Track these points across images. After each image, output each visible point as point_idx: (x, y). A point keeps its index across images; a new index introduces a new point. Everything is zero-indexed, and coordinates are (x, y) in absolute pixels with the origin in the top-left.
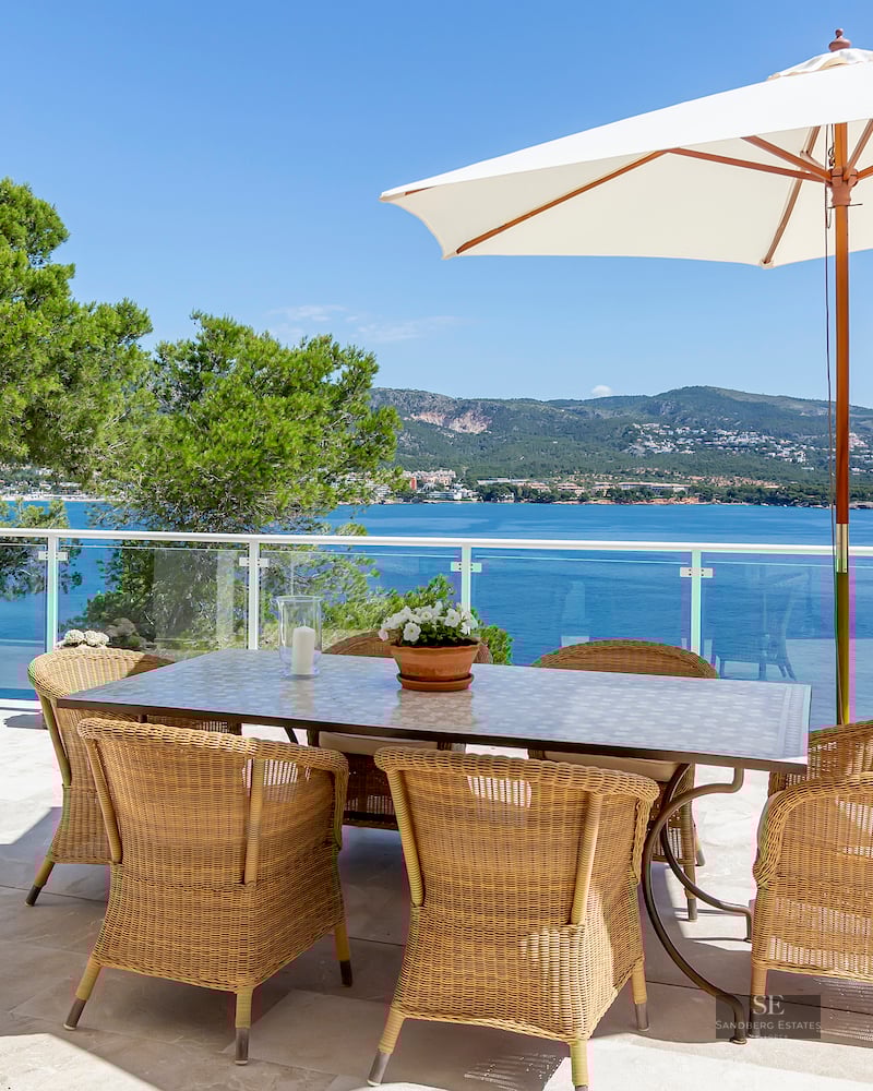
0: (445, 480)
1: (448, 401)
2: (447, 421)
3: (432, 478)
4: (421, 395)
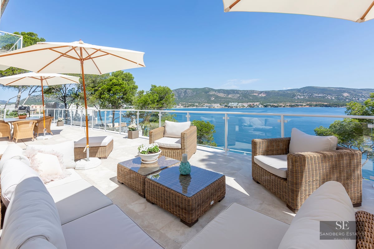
0: (258, 104)
1: (258, 91)
2: (258, 95)
3: (255, 104)
4: (254, 91)
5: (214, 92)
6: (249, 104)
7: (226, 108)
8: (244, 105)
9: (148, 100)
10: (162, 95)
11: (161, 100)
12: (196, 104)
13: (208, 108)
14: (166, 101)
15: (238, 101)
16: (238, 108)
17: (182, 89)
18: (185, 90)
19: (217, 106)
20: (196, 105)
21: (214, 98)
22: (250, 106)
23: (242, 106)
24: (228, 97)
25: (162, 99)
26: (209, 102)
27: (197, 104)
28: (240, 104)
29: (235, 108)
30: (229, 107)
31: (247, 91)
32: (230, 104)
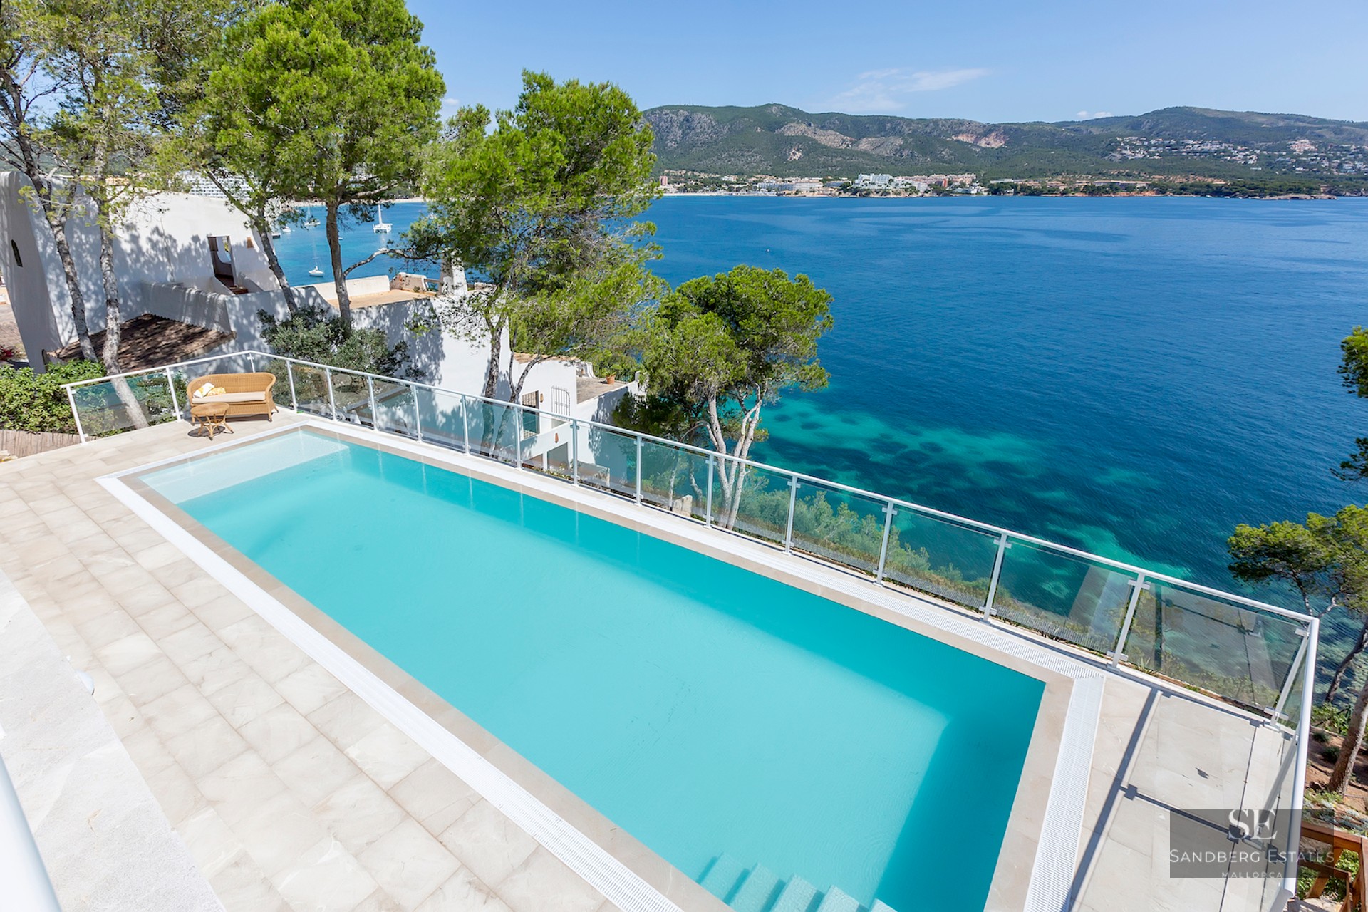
0: (968, 181)
1: (980, 125)
2: (977, 140)
3: (959, 179)
4: (961, 122)
5: (804, 126)
6: (934, 178)
7: (843, 195)
8: (915, 184)
9: (504, 169)
10: (586, 136)
11: (579, 168)
12: (726, 178)
13: (773, 194)
14: (609, 173)
15: (894, 166)
16: (892, 196)
17: (674, 109)
18: (686, 113)
19: (808, 186)
20: (728, 183)
21: (799, 154)
22: (937, 189)
23: (906, 190)
24: (855, 148)
25: (584, 160)
26: (782, 168)
27: (732, 179)
28: (899, 180)
29: (878, 196)
30: (855, 191)
31: (936, 122)
32: (861, 181)
